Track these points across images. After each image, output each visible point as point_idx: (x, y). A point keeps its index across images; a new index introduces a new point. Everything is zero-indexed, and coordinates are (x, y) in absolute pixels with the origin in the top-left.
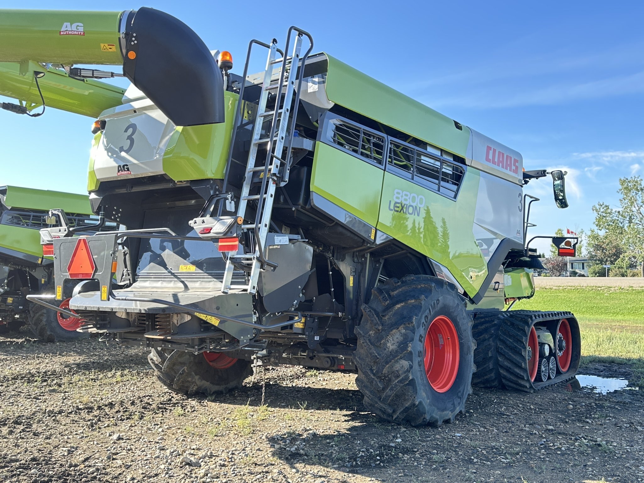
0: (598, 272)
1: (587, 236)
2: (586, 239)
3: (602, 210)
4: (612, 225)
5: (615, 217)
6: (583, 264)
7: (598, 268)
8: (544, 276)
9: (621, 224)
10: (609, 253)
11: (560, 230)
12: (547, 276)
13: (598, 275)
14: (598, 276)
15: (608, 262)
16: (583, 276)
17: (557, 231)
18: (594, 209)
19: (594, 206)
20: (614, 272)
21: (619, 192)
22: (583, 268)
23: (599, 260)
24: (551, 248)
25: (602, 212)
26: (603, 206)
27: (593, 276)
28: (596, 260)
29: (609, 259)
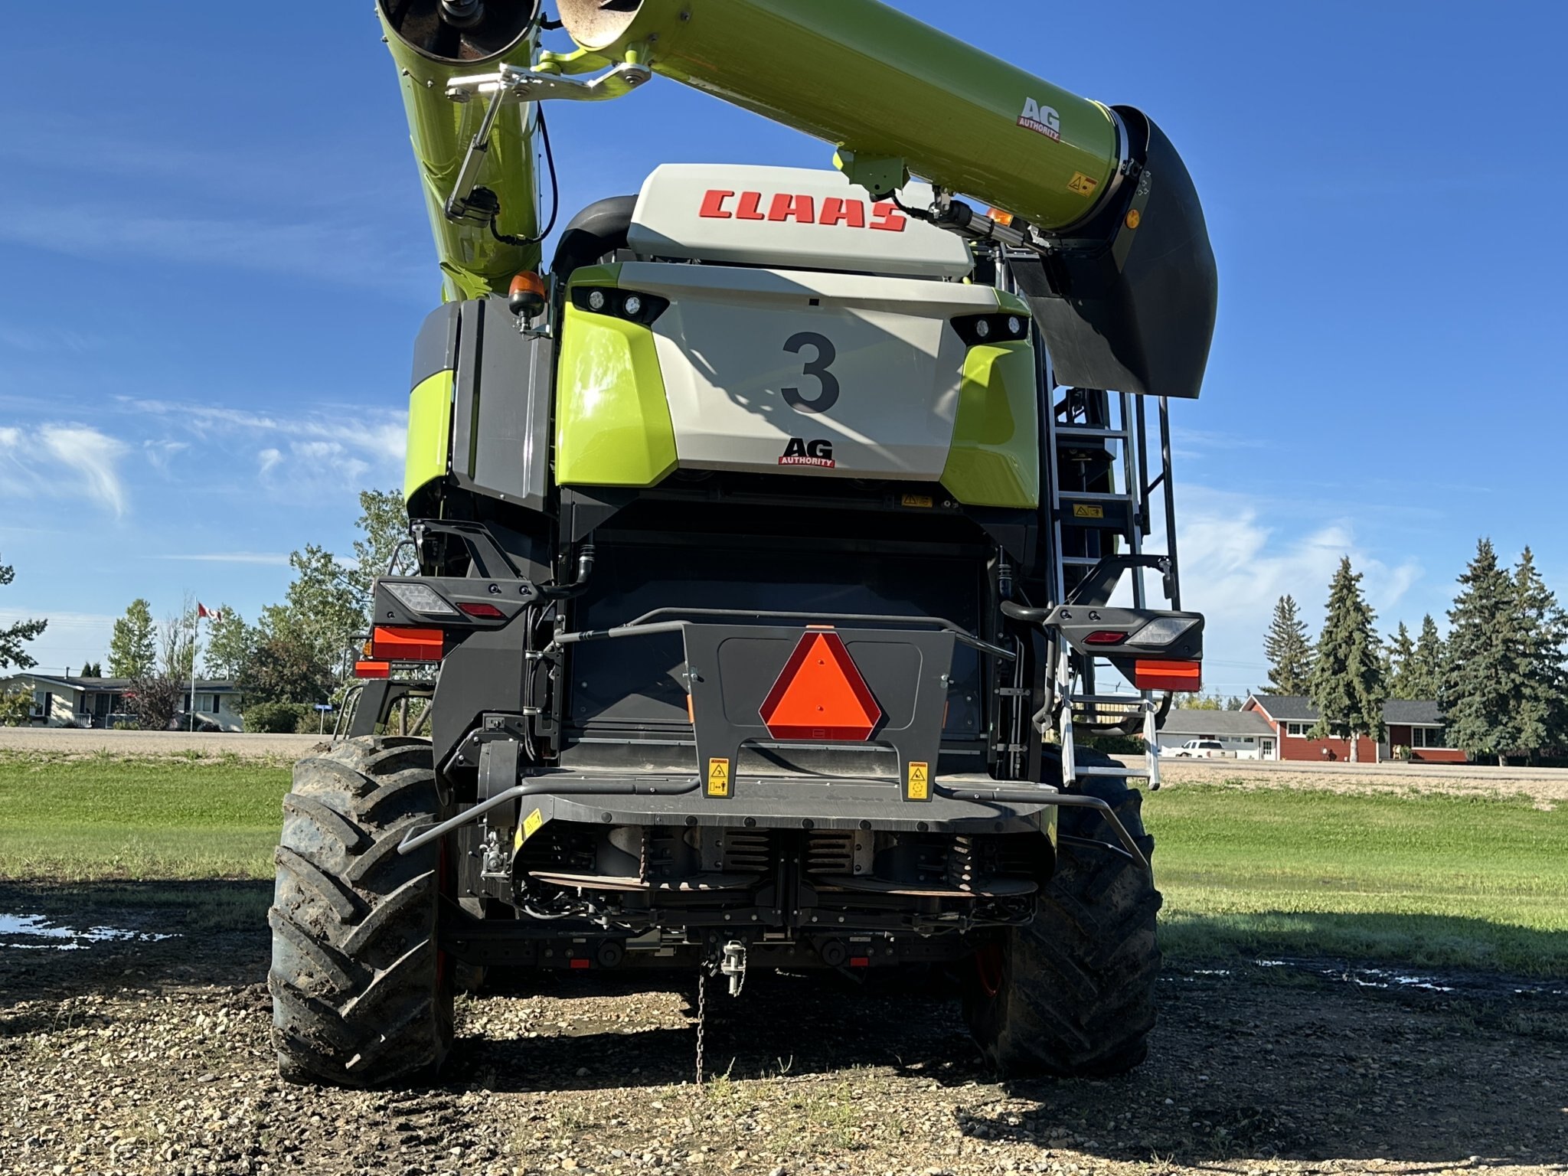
0: (270, 722)
1: (211, 625)
2: (210, 631)
3: (314, 564)
4: (333, 605)
5: (344, 585)
6: (217, 698)
7: (268, 709)
8: (122, 728)
9: (358, 603)
10: (292, 674)
11: (140, 602)
12: (129, 729)
13: (267, 727)
14: (267, 732)
15: (285, 696)
16: (216, 729)
17: (131, 605)
18: (295, 559)
19: (296, 553)
20: (308, 720)
21: (359, 526)
22: (216, 710)
23: (263, 690)
24: (111, 651)
25: (316, 569)
26: (319, 555)
27: (255, 731)
28: (254, 690)
29: (288, 688)
